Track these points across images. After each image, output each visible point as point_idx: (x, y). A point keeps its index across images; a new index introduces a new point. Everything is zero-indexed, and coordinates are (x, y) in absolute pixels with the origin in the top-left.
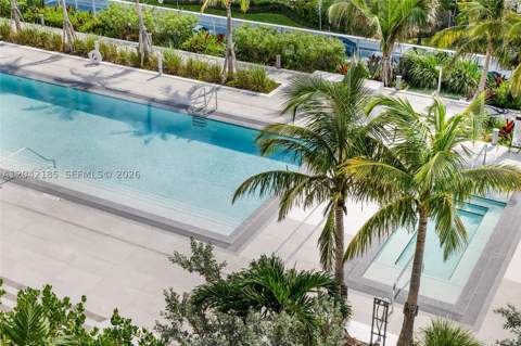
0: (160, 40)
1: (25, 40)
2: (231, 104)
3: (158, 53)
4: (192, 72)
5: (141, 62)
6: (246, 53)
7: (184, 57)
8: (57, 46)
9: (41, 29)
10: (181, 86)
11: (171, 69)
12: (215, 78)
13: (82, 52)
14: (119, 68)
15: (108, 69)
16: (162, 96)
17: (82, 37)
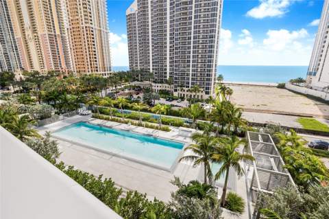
0: (143, 120)
1: (113, 120)
2: (161, 134)
3: (143, 123)
4: (152, 127)
5: (140, 125)
6: (163, 123)
7: (150, 124)
8: (120, 122)
9: (116, 118)
10: (150, 131)
11: (147, 126)
12: (157, 128)
13: (126, 123)
14: (135, 127)
15: (133, 127)
16: (146, 133)
17: (126, 120)
